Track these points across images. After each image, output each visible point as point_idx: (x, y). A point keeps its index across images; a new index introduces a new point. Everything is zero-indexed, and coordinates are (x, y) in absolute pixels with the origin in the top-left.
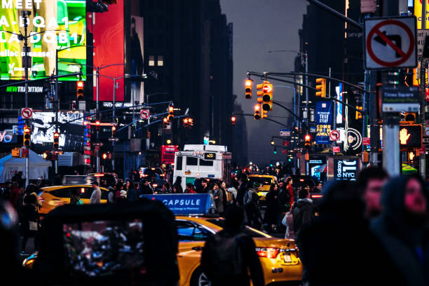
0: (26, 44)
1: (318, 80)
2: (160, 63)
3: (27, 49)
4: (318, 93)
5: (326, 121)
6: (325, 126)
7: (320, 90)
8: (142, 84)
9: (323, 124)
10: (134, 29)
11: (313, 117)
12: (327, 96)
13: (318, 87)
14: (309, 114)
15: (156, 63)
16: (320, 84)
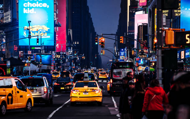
0: (29, 31)
1: (121, 37)
2: (78, 43)
3: (30, 33)
4: (121, 42)
5: (123, 55)
6: (123, 56)
7: (121, 41)
8: (72, 47)
9: (122, 56)
10: (69, 33)
11: (119, 54)
12: (124, 42)
13: (121, 39)
14: (118, 53)
15: (77, 43)
16: (121, 38)
